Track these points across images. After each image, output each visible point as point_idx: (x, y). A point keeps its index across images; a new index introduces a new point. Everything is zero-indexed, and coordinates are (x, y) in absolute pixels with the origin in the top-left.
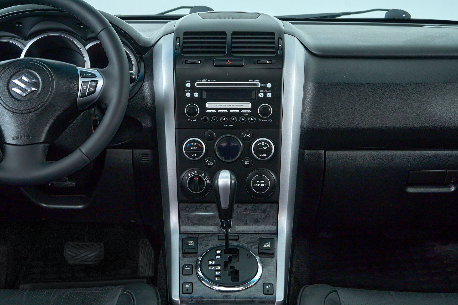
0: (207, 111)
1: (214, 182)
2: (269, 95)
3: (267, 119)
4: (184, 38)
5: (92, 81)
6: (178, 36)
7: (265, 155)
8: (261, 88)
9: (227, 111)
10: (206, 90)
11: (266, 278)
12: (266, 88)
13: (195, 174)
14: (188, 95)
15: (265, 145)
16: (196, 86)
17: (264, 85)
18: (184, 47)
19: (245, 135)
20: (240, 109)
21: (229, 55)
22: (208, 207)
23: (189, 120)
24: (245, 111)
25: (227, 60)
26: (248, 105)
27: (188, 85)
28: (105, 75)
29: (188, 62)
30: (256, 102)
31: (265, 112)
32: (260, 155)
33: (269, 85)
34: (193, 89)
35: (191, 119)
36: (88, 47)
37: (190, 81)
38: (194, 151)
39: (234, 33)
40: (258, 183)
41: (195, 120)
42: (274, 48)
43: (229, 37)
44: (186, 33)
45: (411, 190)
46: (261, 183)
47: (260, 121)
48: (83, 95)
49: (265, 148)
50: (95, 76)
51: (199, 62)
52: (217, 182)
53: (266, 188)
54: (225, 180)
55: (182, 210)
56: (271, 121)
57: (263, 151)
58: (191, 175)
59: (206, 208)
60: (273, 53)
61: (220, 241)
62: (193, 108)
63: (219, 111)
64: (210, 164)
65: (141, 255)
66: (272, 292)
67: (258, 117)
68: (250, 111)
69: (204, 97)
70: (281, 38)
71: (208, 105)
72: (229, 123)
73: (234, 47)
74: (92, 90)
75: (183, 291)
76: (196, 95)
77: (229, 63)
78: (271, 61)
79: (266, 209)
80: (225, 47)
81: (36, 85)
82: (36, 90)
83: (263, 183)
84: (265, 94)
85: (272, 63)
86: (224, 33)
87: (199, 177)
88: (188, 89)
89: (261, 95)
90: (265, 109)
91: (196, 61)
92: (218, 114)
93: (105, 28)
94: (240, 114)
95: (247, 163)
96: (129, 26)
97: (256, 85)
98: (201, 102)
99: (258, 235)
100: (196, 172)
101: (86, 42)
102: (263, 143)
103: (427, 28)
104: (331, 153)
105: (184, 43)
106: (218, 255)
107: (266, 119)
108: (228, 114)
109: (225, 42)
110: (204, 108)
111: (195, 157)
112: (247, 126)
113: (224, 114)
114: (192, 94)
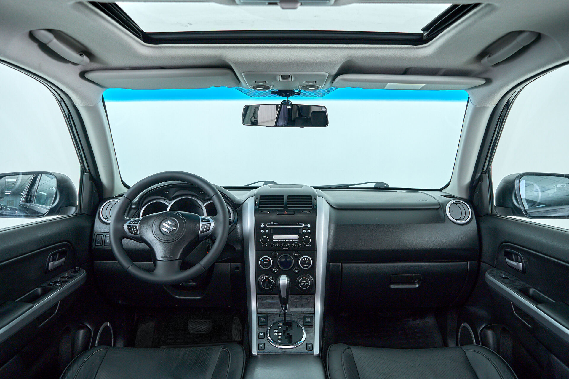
0: (273, 241)
1: (278, 282)
2: (309, 231)
3: (308, 245)
4: (260, 199)
5: (207, 224)
6: (257, 198)
7: (307, 266)
8: (304, 227)
9: (285, 241)
10: (272, 228)
11: (308, 340)
12: (307, 227)
13: (266, 277)
14: (262, 231)
15: (307, 260)
16: (267, 226)
17: (306, 225)
18: (260, 204)
19: (295, 255)
20: (292, 239)
21: (286, 209)
22: (274, 297)
23: (263, 246)
24: (295, 240)
25: (285, 212)
26: (297, 237)
27: (262, 226)
28: (215, 220)
29: (262, 212)
30: (301, 235)
31: (307, 241)
32: (304, 266)
33: (309, 226)
34: (265, 228)
35: (264, 245)
36: (205, 204)
37: (263, 223)
38: (266, 264)
39: (289, 196)
40: (303, 283)
41: (266, 246)
42: (311, 204)
43: (286, 198)
44: (261, 196)
45: (392, 286)
46: (305, 283)
47: (304, 246)
48: (202, 232)
49: (307, 262)
50: (209, 221)
51: (269, 212)
52: (279, 282)
53: (307, 285)
54: (284, 281)
55: (259, 299)
56: (310, 246)
57: (306, 264)
58: (264, 278)
59: (272, 298)
60: (311, 207)
61: (281, 318)
62: (265, 239)
63: (280, 241)
64: (275, 271)
65: (234, 327)
66: (312, 349)
67: (303, 244)
68: (298, 241)
69: (272, 232)
70: (315, 199)
71: (274, 237)
72: (286, 247)
73: (288, 204)
74: (208, 229)
75: (259, 349)
76: (267, 231)
77: (286, 213)
78: (310, 212)
79: (308, 298)
80: (283, 204)
81: (176, 226)
82: (175, 229)
83: (306, 283)
84: (307, 230)
85: (310, 213)
86: (283, 196)
87: (269, 279)
88: (262, 228)
89: (304, 231)
90: (307, 239)
91: (267, 212)
93: (216, 194)
94: (293, 242)
95: (297, 271)
96: (229, 192)
97: (301, 225)
98: (270, 235)
99: (303, 314)
100: (267, 276)
101: (205, 202)
102: (306, 259)
103: (398, 192)
104: (345, 265)
105: (260, 202)
106: (280, 326)
107: (307, 245)
109: (284, 201)
110: (271, 239)
111: (266, 267)
112: (296, 249)
113: (283, 242)
114: (265, 231)
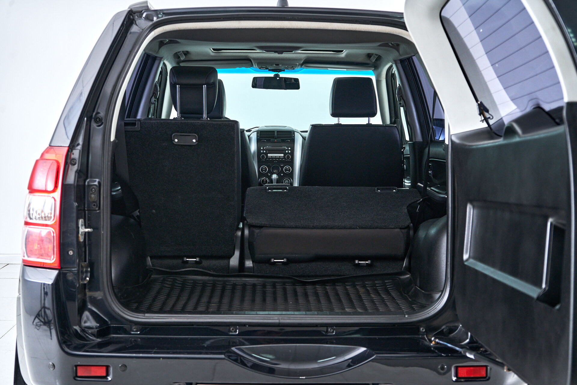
2: (290, 152)
4: (260, 133)
6: (258, 133)
7: (288, 172)
8: (287, 149)
10: (267, 150)
14: (262, 151)
16: (264, 149)
18: (260, 136)
19: (281, 165)
20: (280, 156)
21: (276, 139)
23: (262, 160)
26: (283, 155)
27: (262, 148)
29: (262, 141)
30: (285, 154)
31: (288, 157)
33: (290, 148)
38: (264, 170)
39: (278, 132)
40: (286, 181)
41: (264, 160)
42: (291, 136)
43: (276, 134)
51: (266, 141)
56: (290, 160)
57: (288, 170)
60: (291, 138)
62: (264, 156)
64: (269, 175)
67: (286, 159)
69: (267, 152)
70: (294, 133)
71: (269, 155)
72: (276, 161)
73: (277, 136)
76: (265, 151)
77: (276, 141)
78: (290, 141)
80: (274, 136)
83: (288, 182)
84: (288, 151)
86: (274, 132)
87: (266, 179)
89: (287, 152)
90: (288, 156)
92: (272, 158)
94: (280, 158)
95: (282, 175)
97: (285, 148)
98: (266, 154)
100: (264, 178)
102: (287, 168)
105: (260, 135)
107: (288, 160)
108: (276, 158)
109: (274, 135)
110: (267, 156)
111: (263, 172)
112: (282, 162)
113: (274, 158)
114: (263, 151)
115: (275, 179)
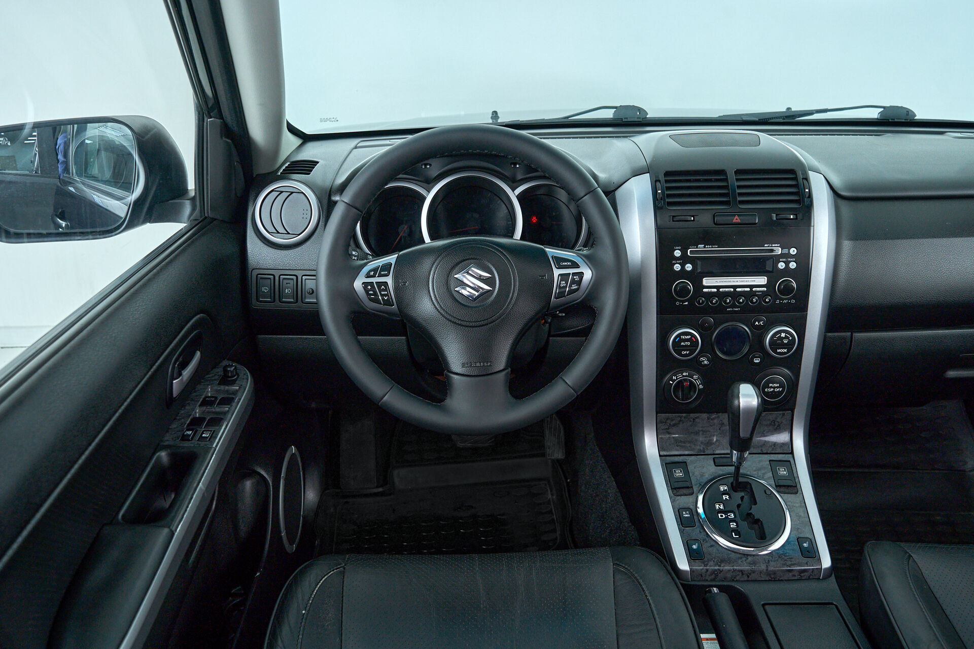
0: (705, 290)
2: (793, 265)
3: (788, 299)
4: (666, 181)
5: (574, 274)
6: (657, 179)
7: (786, 350)
8: (782, 256)
9: (732, 290)
10: (703, 259)
11: (798, 529)
12: (789, 255)
13: (684, 376)
14: (677, 267)
15: (786, 337)
16: (689, 254)
17: (786, 251)
18: (669, 196)
19: (757, 323)
20: (751, 287)
21: (735, 207)
23: (677, 303)
24: (758, 289)
25: (735, 215)
26: (762, 280)
27: (677, 253)
29: (676, 218)
30: (773, 274)
31: (786, 289)
32: (778, 351)
33: (793, 251)
34: (684, 259)
35: (680, 301)
36: (518, 191)
37: (680, 248)
38: (685, 348)
39: (738, 172)
40: (771, 387)
41: (687, 303)
42: (796, 193)
43: (731, 177)
44: (667, 174)
46: (774, 388)
47: (778, 302)
48: (561, 294)
49: (786, 341)
51: (692, 219)
52: (736, 402)
53: (780, 393)
54: (749, 400)
56: (793, 301)
57: (783, 346)
58: (677, 379)
59: (694, 420)
60: (797, 201)
61: (719, 467)
62: (686, 286)
63: (721, 290)
64: (706, 362)
66: (812, 553)
67: (777, 297)
68: (765, 289)
69: (701, 270)
70: (807, 180)
71: (706, 281)
72: (734, 306)
73: (741, 195)
74: (574, 287)
75: (692, 555)
76: (689, 267)
77: (736, 219)
78: (796, 215)
79: (776, 418)
80: (728, 195)
81: (489, 281)
82: (490, 291)
83: (777, 387)
84: (787, 263)
85: (797, 219)
86: (722, 172)
87: (690, 380)
88: (677, 259)
89: (781, 265)
90: (787, 284)
91: (689, 218)
92: (720, 294)
94: (751, 294)
95: (757, 361)
97: (772, 251)
98: (696, 277)
99: (766, 456)
100: (684, 374)
101: (515, 184)
102: (783, 335)
105: (667, 188)
106: (725, 493)
107: (786, 299)
108: (735, 294)
109: (727, 187)
110: (699, 286)
111: (686, 355)
112: (759, 310)
113: (727, 294)
114: (683, 266)
115: (748, 410)
